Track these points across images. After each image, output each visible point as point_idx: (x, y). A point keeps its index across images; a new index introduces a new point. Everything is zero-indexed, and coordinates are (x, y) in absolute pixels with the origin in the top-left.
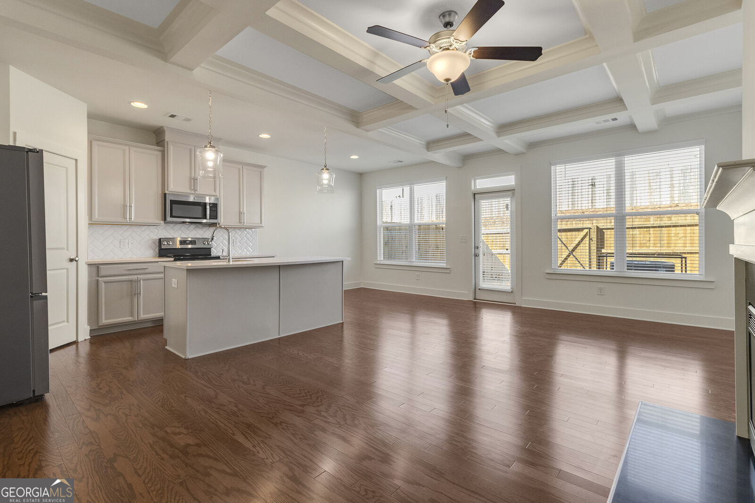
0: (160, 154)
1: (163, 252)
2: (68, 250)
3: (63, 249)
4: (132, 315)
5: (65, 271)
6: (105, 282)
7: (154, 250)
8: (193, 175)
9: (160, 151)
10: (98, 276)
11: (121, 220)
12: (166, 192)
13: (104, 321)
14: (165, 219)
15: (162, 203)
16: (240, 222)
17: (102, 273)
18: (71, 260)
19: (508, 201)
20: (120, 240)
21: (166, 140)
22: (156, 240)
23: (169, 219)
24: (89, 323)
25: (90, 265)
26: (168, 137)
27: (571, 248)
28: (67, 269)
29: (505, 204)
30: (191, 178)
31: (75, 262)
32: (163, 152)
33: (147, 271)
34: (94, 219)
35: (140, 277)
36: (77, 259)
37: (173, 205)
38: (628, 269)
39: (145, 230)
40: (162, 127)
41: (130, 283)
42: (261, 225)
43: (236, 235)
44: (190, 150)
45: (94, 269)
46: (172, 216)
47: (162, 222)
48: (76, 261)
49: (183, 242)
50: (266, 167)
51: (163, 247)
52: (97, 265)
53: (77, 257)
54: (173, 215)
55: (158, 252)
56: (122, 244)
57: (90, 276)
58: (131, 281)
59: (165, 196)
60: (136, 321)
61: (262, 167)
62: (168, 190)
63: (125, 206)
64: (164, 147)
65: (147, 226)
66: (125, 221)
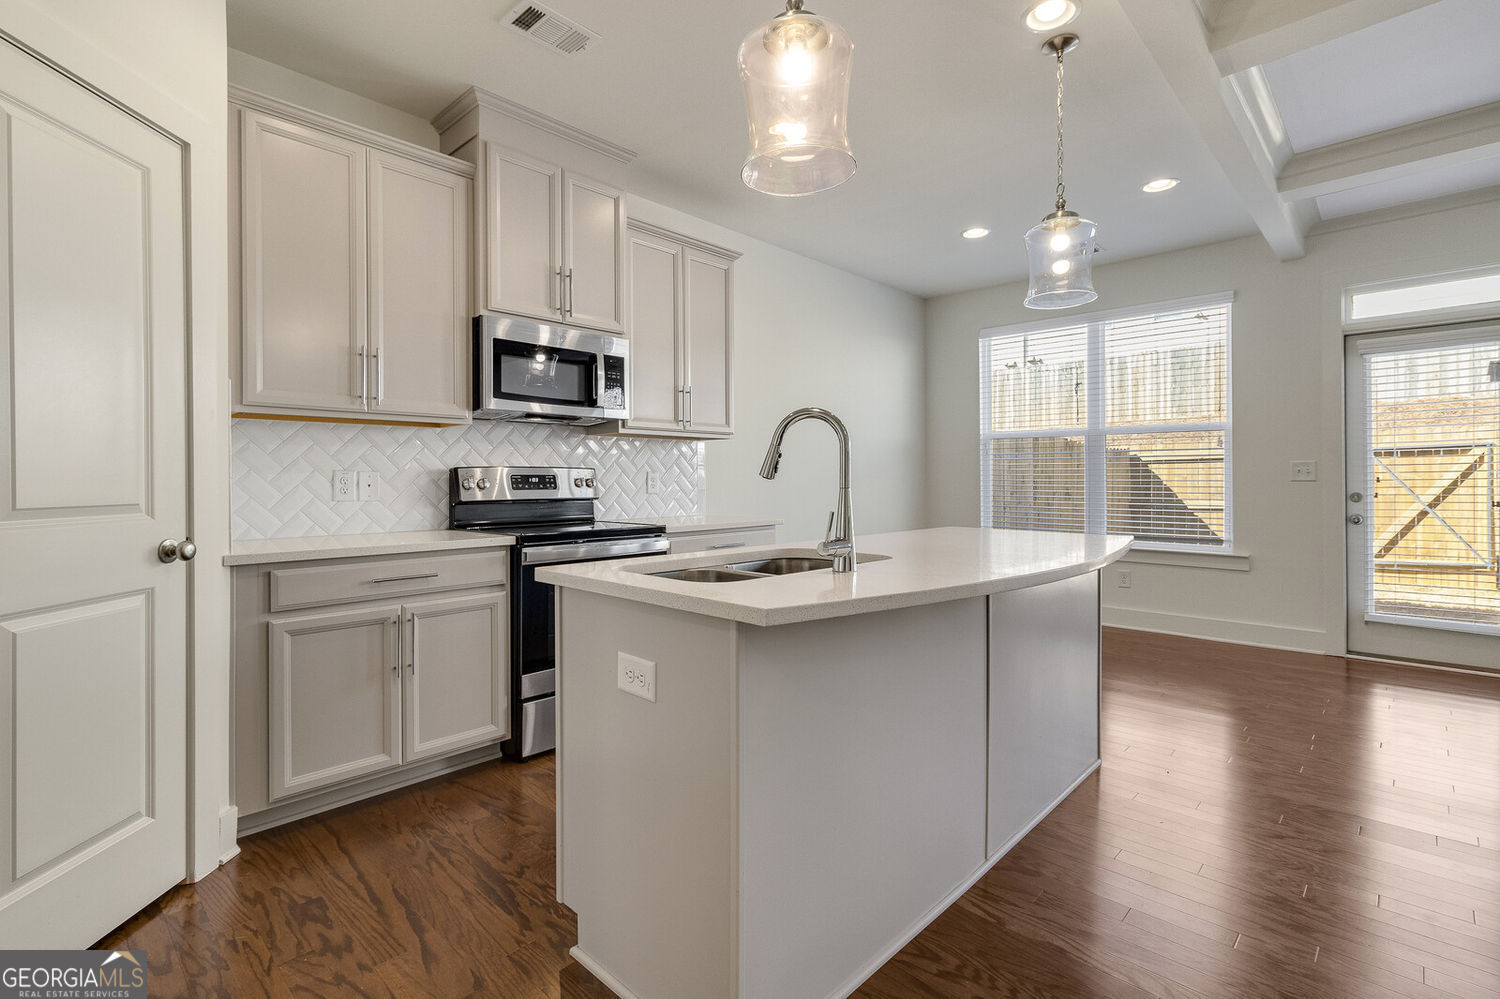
0: (460, 183)
1: (462, 514)
2: (151, 512)
3: (132, 507)
4: (385, 748)
5: (139, 601)
6: (293, 633)
7: (436, 507)
8: (558, 264)
9: (461, 174)
10: (269, 610)
11: (340, 403)
12: (482, 312)
13: (292, 780)
14: (477, 403)
15: (468, 352)
16: (677, 420)
17: (283, 597)
18: (167, 555)
20: (334, 471)
21: (482, 137)
22: (443, 472)
23: (491, 403)
24: (237, 794)
25: (238, 569)
26: (487, 127)
28: (150, 594)
30: (551, 268)
31: (179, 565)
32: (471, 178)
33: (434, 584)
34: (248, 398)
35: (412, 605)
36: (189, 549)
37: (504, 358)
39: (409, 439)
40: (471, 90)
41: (377, 629)
42: (727, 430)
43: (654, 458)
44: (551, 178)
45: (256, 585)
46: (498, 393)
47: (468, 415)
48: (184, 558)
49: (520, 481)
50: (741, 255)
51: (464, 496)
52: (266, 569)
53: (189, 539)
54: (504, 389)
55: (446, 512)
56: (338, 485)
57: (237, 613)
58: (382, 622)
59: (477, 324)
60: (398, 766)
61: (730, 256)
62: (486, 307)
63: (353, 354)
64: (472, 159)
65: (413, 430)
66: (351, 407)
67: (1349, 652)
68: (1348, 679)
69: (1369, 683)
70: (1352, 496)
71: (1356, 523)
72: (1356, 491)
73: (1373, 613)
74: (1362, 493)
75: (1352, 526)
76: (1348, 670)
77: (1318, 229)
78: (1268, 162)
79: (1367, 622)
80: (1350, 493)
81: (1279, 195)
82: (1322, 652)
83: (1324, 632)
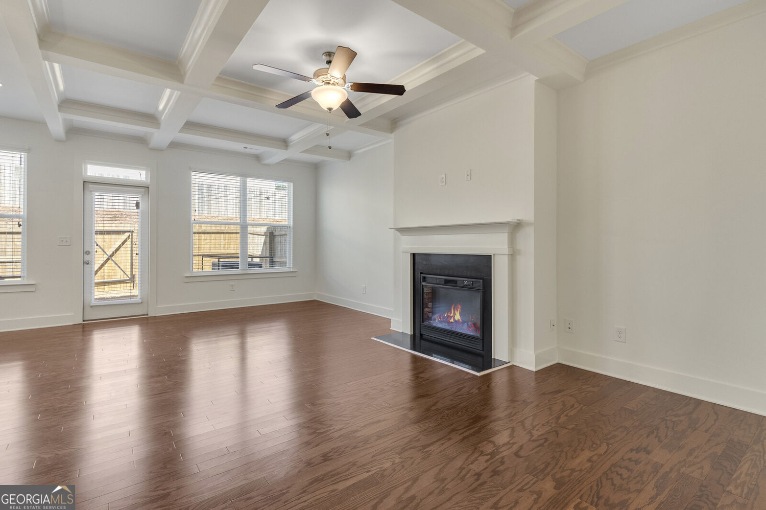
19: (137, 198)
27: (109, 253)
29: (135, 202)
38: (249, 268)
67: (84, 321)
68: (83, 331)
69: (92, 331)
70: (86, 252)
71: (88, 264)
72: (88, 250)
73: (94, 303)
74: (90, 251)
75: (86, 266)
76: (83, 328)
77: (73, 131)
78: (56, 98)
79: (91, 306)
80: (85, 251)
81: (59, 113)
82: (72, 324)
83: (73, 314)
